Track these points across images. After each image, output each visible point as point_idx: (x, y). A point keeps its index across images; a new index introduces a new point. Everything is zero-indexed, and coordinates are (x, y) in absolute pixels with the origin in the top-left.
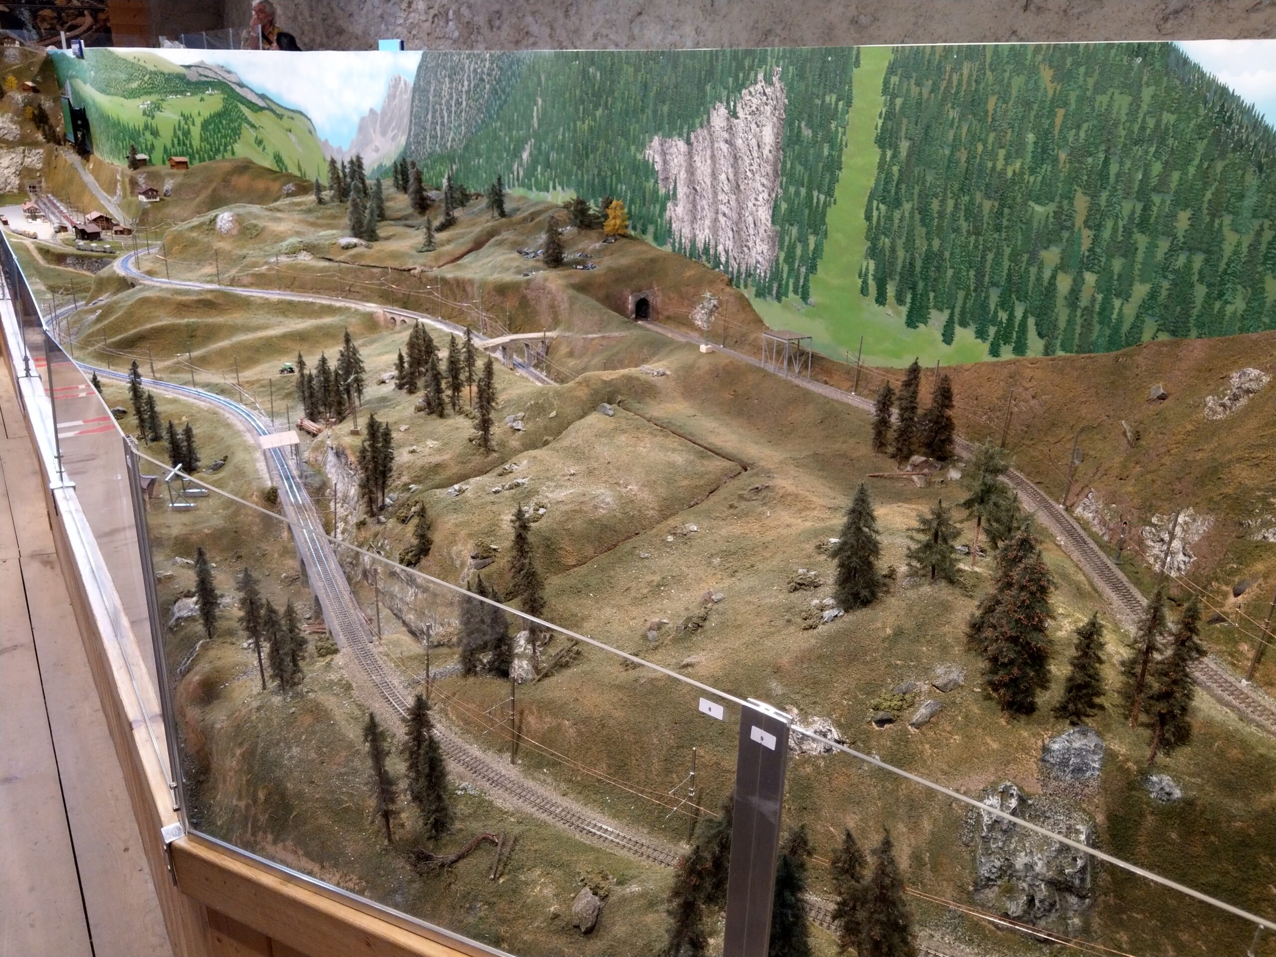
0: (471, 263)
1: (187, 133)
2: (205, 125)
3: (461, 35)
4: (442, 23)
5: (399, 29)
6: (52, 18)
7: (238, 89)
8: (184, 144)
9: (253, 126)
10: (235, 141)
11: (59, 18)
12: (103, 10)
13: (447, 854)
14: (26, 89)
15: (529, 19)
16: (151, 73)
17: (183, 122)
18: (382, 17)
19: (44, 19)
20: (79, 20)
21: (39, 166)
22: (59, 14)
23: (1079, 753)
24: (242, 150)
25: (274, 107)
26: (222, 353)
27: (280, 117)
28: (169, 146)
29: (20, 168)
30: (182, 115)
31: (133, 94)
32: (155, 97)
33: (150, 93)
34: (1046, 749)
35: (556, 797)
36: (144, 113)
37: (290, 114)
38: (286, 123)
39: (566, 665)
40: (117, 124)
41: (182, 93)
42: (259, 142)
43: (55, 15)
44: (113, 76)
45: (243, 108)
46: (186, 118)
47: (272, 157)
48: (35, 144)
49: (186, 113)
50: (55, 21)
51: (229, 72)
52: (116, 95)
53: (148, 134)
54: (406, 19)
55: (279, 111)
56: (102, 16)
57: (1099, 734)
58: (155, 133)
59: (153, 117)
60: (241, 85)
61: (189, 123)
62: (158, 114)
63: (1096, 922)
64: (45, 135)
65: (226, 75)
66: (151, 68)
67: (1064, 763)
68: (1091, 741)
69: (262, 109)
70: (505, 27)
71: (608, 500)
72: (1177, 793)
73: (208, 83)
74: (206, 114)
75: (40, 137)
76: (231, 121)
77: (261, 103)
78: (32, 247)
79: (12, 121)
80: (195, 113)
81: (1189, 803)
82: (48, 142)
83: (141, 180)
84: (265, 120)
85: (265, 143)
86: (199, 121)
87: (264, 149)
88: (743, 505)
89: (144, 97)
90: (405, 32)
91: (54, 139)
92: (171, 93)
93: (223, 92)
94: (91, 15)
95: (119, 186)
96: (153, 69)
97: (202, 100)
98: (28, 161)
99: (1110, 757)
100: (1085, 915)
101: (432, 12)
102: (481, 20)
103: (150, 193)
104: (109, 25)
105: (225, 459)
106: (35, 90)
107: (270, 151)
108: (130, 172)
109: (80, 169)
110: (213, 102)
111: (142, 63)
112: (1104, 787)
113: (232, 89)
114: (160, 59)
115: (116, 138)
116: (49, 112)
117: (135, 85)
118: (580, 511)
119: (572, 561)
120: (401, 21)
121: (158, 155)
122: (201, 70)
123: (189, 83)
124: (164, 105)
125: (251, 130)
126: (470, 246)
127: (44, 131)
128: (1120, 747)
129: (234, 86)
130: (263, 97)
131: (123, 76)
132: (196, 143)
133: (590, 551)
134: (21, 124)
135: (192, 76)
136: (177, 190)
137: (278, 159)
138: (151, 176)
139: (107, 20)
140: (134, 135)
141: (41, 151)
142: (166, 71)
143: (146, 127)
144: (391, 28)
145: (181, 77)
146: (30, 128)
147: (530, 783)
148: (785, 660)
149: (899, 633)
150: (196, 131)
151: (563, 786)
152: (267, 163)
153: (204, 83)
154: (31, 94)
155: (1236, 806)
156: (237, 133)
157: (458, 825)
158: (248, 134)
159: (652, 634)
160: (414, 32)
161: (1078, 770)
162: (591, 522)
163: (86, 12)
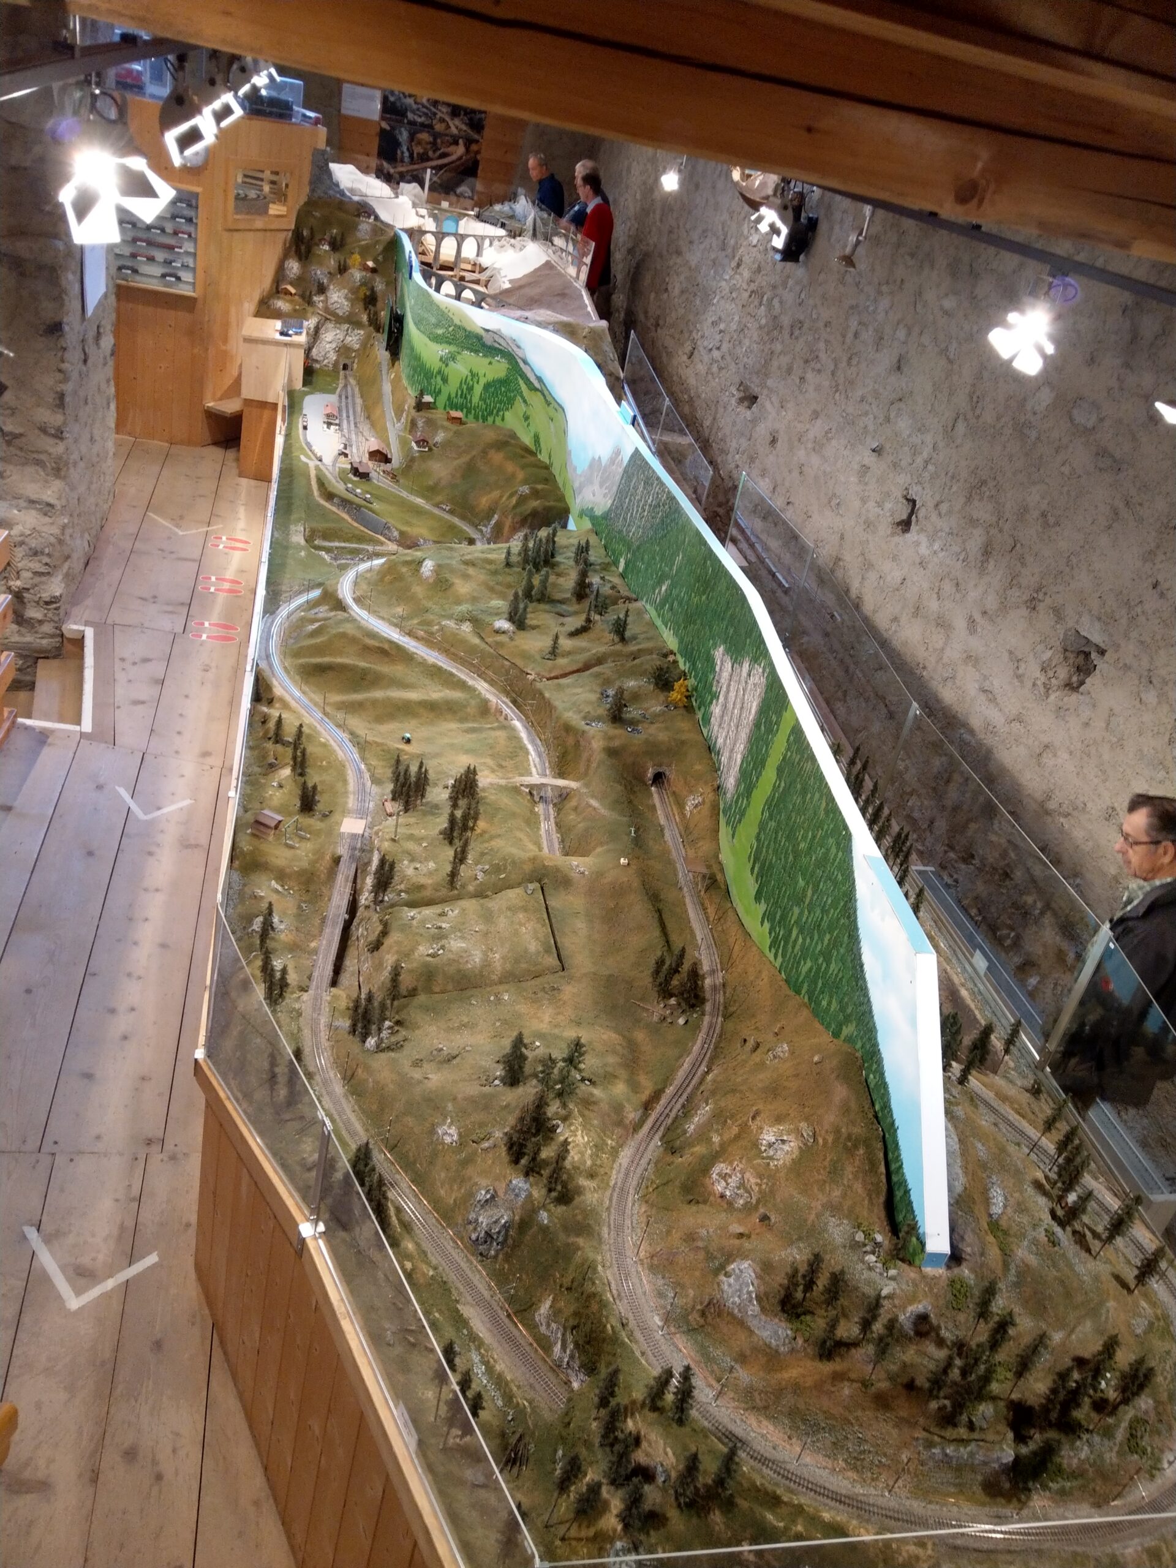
0: (568, 686)
1: (470, 389)
2: (487, 386)
3: (767, 324)
4: (756, 303)
5: (723, 284)
6: (428, 143)
7: (522, 365)
8: (466, 398)
9: (525, 401)
10: (507, 409)
11: (434, 143)
12: (477, 141)
13: (287, 1116)
14: (365, 268)
15: (822, 345)
16: (455, 325)
17: (469, 378)
18: (714, 261)
19: (419, 143)
20: (452, 149)
21: (357, 346)
22: (435, 139)
23: (520, 1189)
24: (511, 420)
25: (546, 393)
26: (375, 702)
27: (549, 404)
28: (453, 395)
29: (340, 345)
30: (471, 371)
31: (436, 339)
32: (453, 348)
33: (450, 344)
34: (511, 1181)
35: (349, 1111)
36: (441, 359)
37: (557, 406)
38: (550, 410)
39: (393, 1050)
40: (418, 358)
41: (476, 352)
42: (527, 418)
43: (431, 139)
44: (426, 316)
45: (521, 382)
46: (473, 375)
47: (532, 434)
48: (357, 324)
49: (475, 371)
50: (429, 146)
51: (519, 347)
52: (424, 333)
53: (439, 378)
54: (731, 278)
55: (549, 398)
56: (474, 147)
57: (531, 1185)
58: (445, 380)
59: (447, 365)
60: (525, 362)
61: (475, 380)
62: (451, 364)
63: (501, 1256)
64: (370, 320)
65: (515, 349)
66: (457, 321)
67: (514, 1190)
68: (526, 1186)
69: (536, 390)
70: (801, 340)
71: (477, 960)
72: (546, 1222)
73: (500, 350)
74: (490, 377)
75: (365, 318)
76: (509, 390)
77: (537, 385)
78: (313, 473)
79: (346, 298)
80: (481, 374)
81: (548, 1227)
82: (370, 325)
83: (420, 424)
84: (535, 399)
85: (530, 420)
86: (483, 381)
87: (528, 425)
88: (540, 994)
89: (445, 345)
90: (728, 290)
91: (375, 324)
92: (467, 349)
93: (510, 363)
94: (465, 145)
95: (404, 415)
96: (458, 323)
97: (490, 363)
98: (349, 339)
99: (530, 1196)
100: (497, 1251)
101: (753, 286)
102: (786, 321)
103: (422, 442)
104: (479, 157)
105: (331, 812)
106: (374, 271)
107: (532, 429)
108: (413, 412)
109: (384, 372)
110: (497, 369)
111: (450, 314)
112: (522, 1206)
113: (517, 362)
114: (466, 316)
115: (415, 370)
116: (379, 294)
117: (440, 331)
118: (458, 961)
119: (437, 989)
120: (727, 277)
121: (442, 400)
122: (497, 338)
123: (484, 345)
124: (459, 357)
125: (523, 405)
126: (580, 665)
127: (369, 315)
128: (536, 1194)
129: (519, 361)
130: (539, 379)
131: (433, 320)
132: (476, 399)
133: (450, 987)
134: (353, 302)
135: (488, 340)
136: (446, 444)
137: (537, 439)
138: (429, 422)
139: (478, 152)
140: (428, 375)
141: (362, 332)
142: (468, 329)
143: (439, 372)
144: (718, 278)
145: (479, 338)
146: (359, 307)
147: (343, 1101)
148: (460, 1096)
149: (507, 1106)
150: (478, 389)
151: (356, 1107)
152: (527, 440)
153: (496, 349)
154: (369, 275)
155: (562, 1236)
156: (511, 402)
157: (300, 1106)
158: (519, 407)
159: (435, 1052)
160: (734, 295)
161: (517, 1195)
162: (459, 971)
163: (461, 141)
